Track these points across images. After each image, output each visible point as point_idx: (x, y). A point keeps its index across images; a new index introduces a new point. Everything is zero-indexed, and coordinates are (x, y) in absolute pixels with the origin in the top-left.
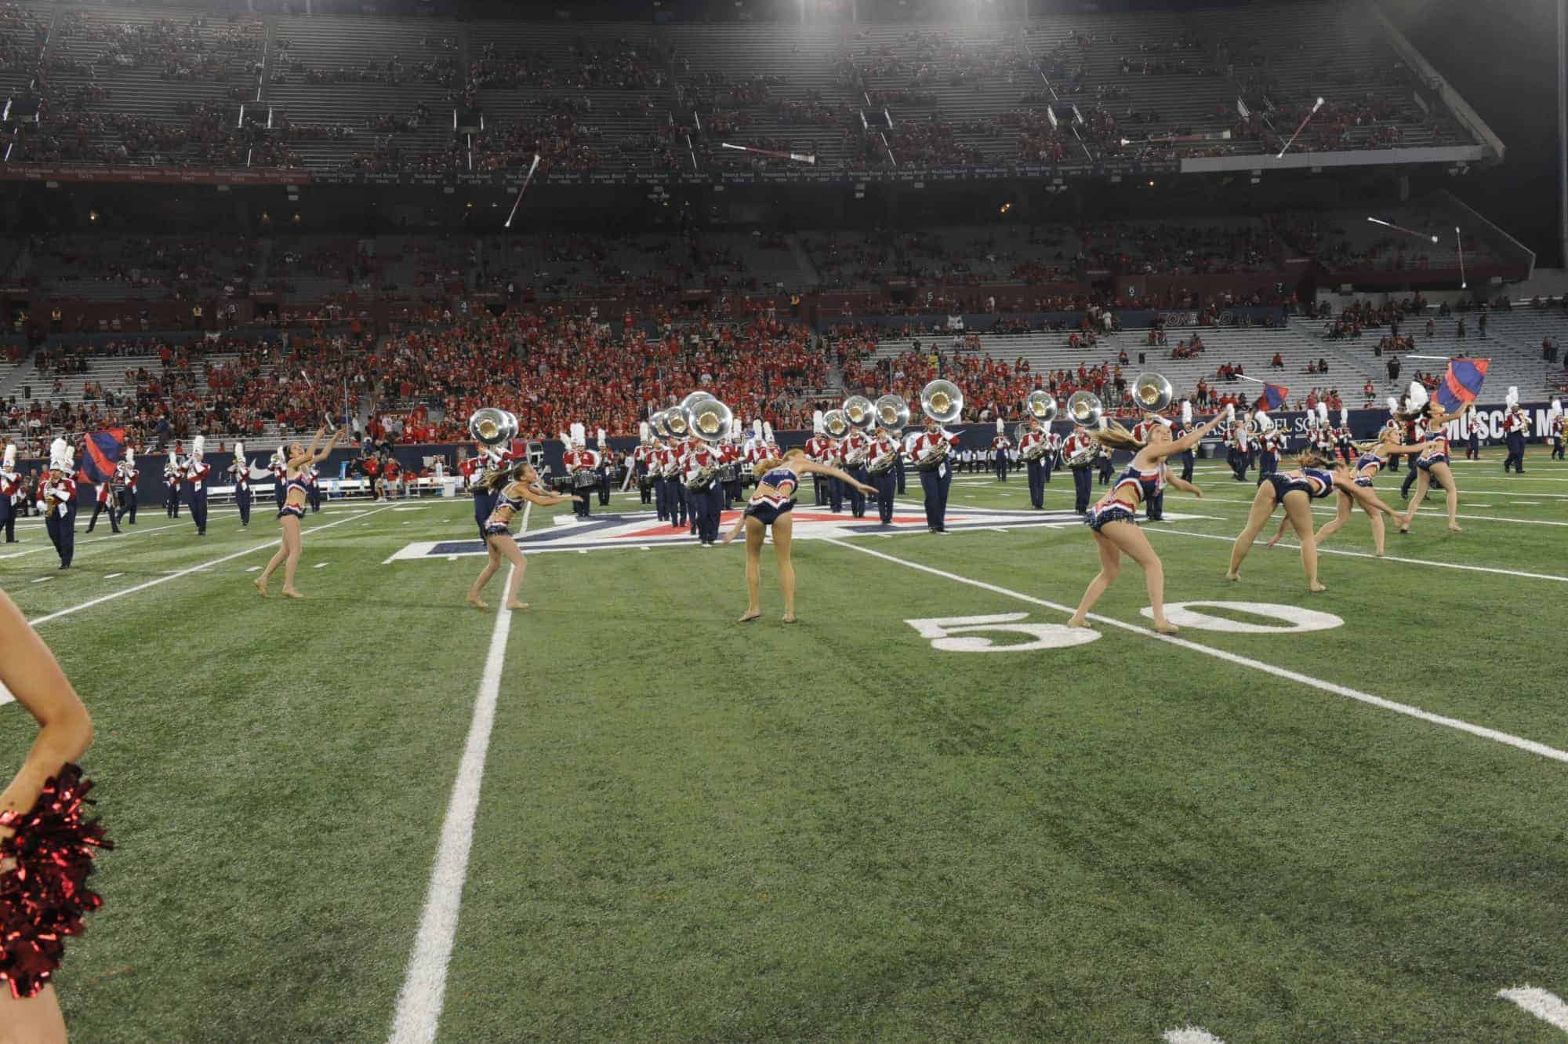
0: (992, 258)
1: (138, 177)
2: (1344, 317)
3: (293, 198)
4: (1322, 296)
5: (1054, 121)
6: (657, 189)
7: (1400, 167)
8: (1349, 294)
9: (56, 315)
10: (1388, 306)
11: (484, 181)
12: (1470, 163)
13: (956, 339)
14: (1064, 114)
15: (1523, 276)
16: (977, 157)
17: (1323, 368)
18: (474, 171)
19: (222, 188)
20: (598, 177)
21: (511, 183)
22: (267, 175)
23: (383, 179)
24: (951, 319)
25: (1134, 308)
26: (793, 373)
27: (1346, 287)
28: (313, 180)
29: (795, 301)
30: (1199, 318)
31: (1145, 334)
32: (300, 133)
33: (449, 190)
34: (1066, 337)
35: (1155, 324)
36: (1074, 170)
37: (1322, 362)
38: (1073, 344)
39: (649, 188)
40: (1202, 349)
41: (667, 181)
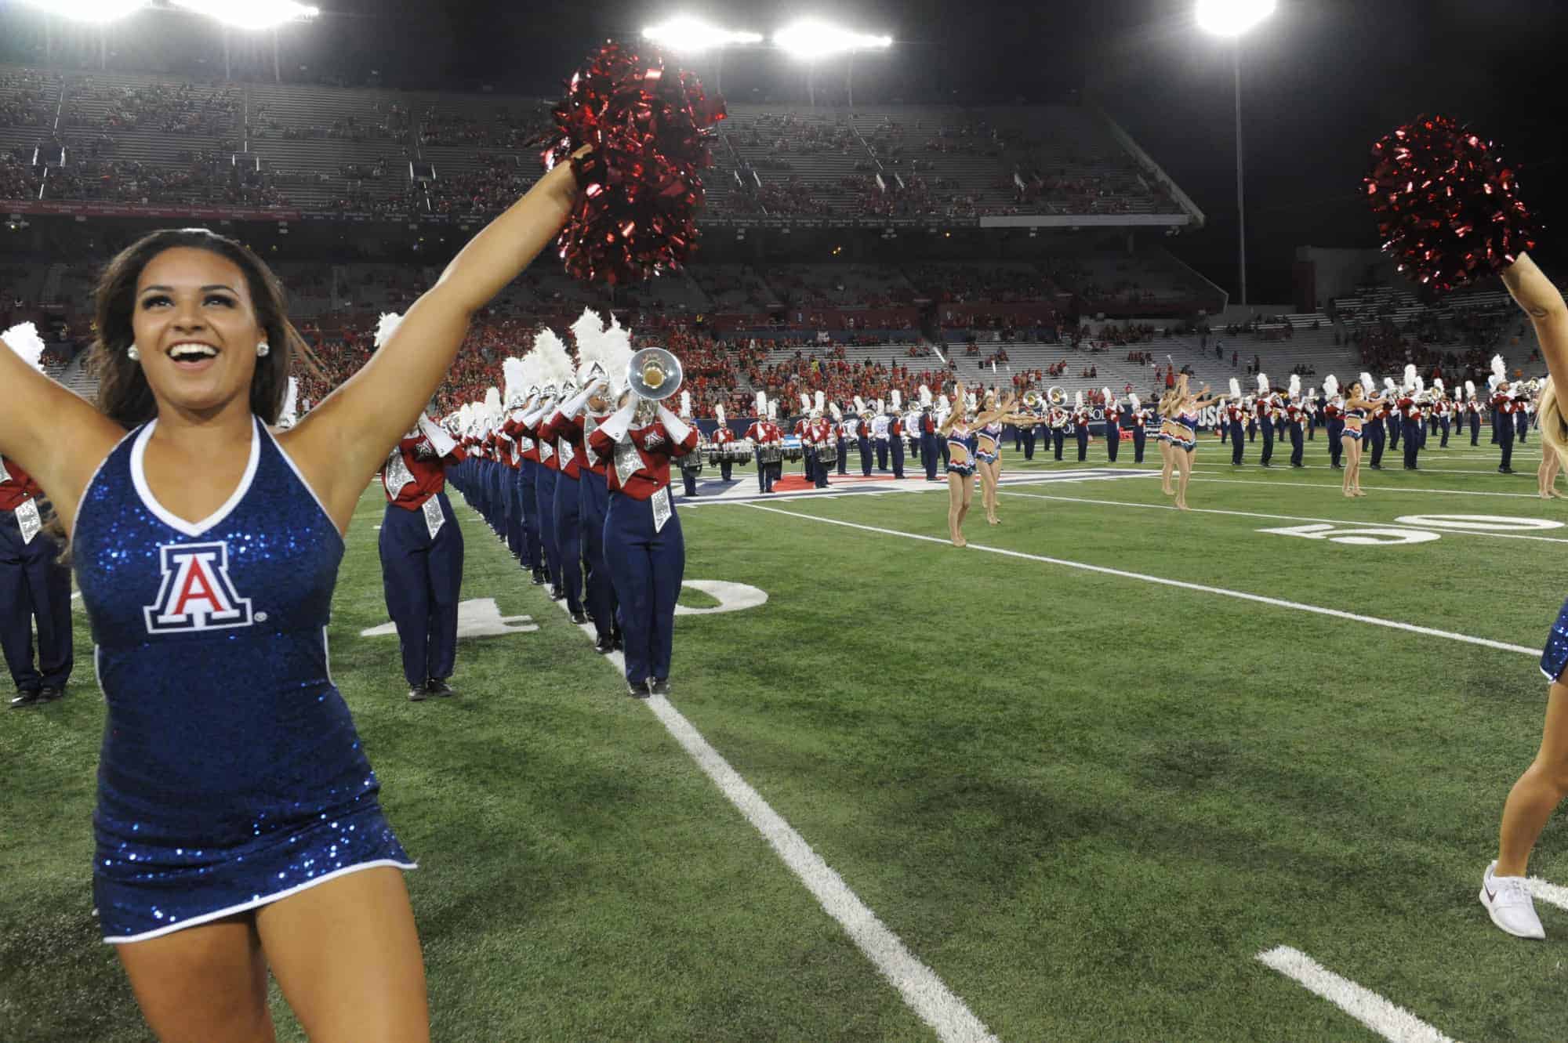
0: (841, 288)
2: (1099, 338)
3: (284, 231)
4: (1084, 322)
5: (883, 185)
7: (1130, 229)
8: (1102, 320)
10: (1129, 329)
11: (442, 220)
12: (1180, 227)
13: (827, 350)
14: (890, 181)
15: (1219, 310)
16: (830, 211)
17: (1093, 375)
18: (433, 212)
21: (463, 222)
22: (261, 212)
23: (358, 217)
24: (820, 334)
25: (953, 327)
26: (710, 374)
27: (1100, 315)
28: (300, 216)
29: (699, 320)
30: (1001, 336)
31: (964, 347)
32: (284, 178)
33: (414, 227)
34: (907, 349)
35: (970, 340)
36: (902, 223)
37: (1093, 370)
38: (913, 354)
40: (1007, 360)
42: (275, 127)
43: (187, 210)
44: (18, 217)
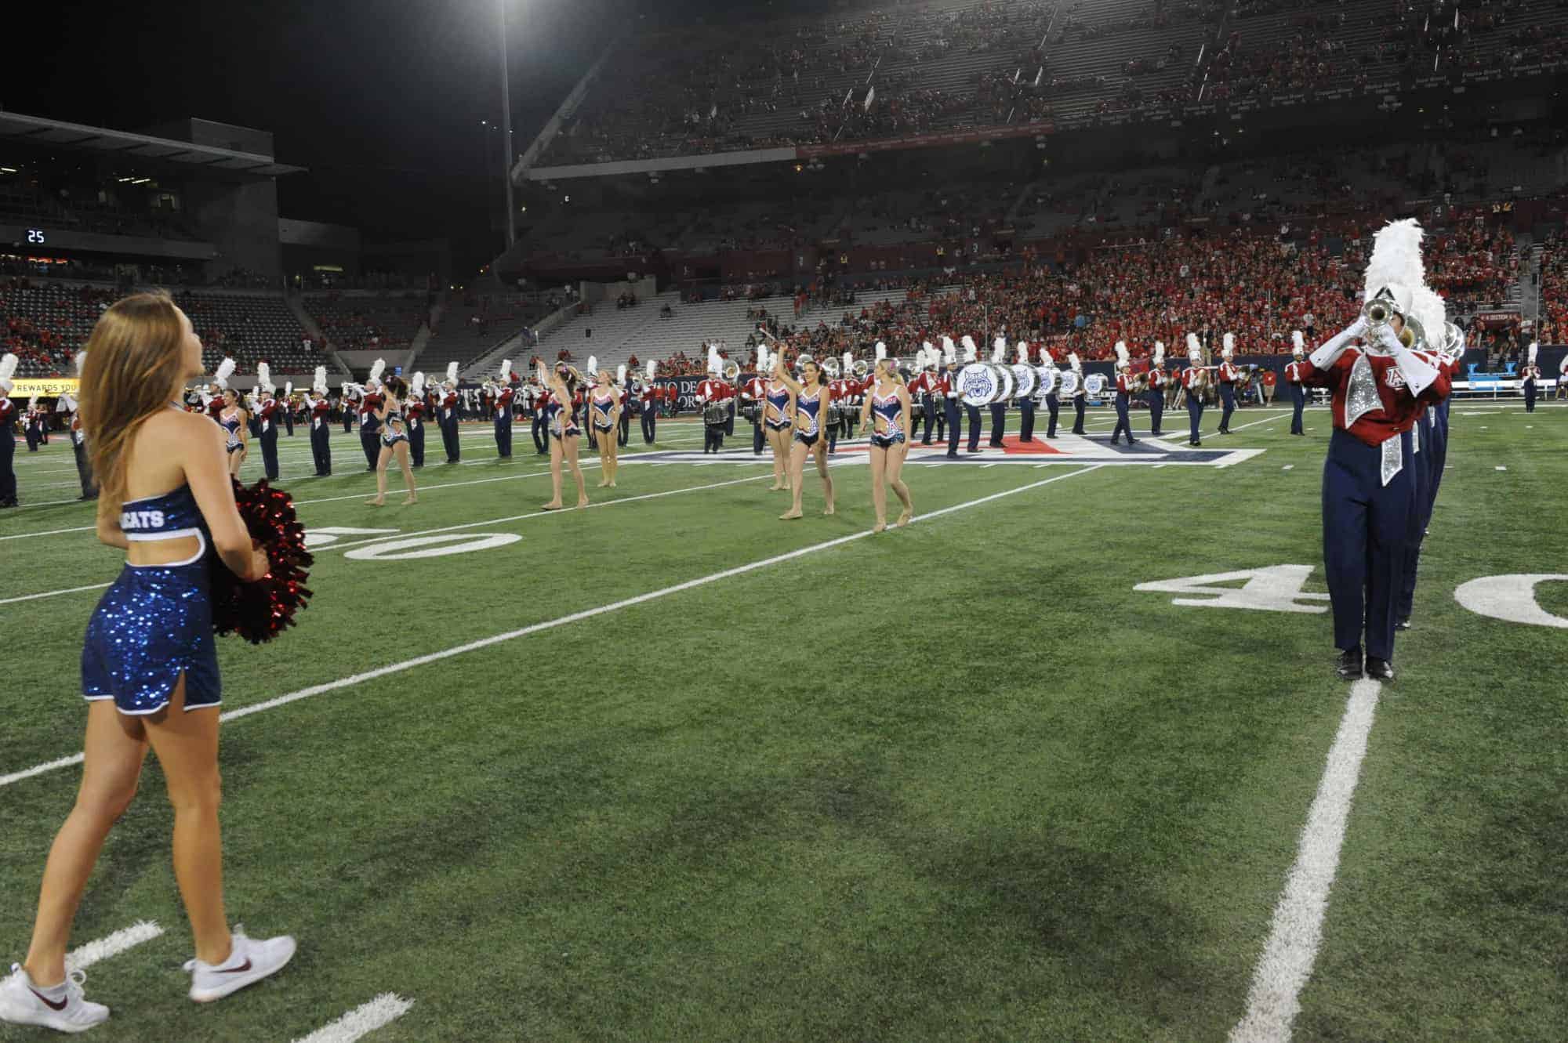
1: (921, 142)
3: (1039, 146)
6: (1388, 98)
9: (844, 261)
11: (1208, 111)
18: (1202, 103)
19: (985, 144)
20: (1324, 94)
22: (1021, 128)
23: (1115, 121)
32: (1060, 87)
33: (1176, 124)
39: (1380, 99)
41: (1398, 89)
42: (1079, 27)
43: (950, 136)
44: (815, 160)
